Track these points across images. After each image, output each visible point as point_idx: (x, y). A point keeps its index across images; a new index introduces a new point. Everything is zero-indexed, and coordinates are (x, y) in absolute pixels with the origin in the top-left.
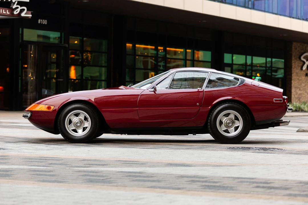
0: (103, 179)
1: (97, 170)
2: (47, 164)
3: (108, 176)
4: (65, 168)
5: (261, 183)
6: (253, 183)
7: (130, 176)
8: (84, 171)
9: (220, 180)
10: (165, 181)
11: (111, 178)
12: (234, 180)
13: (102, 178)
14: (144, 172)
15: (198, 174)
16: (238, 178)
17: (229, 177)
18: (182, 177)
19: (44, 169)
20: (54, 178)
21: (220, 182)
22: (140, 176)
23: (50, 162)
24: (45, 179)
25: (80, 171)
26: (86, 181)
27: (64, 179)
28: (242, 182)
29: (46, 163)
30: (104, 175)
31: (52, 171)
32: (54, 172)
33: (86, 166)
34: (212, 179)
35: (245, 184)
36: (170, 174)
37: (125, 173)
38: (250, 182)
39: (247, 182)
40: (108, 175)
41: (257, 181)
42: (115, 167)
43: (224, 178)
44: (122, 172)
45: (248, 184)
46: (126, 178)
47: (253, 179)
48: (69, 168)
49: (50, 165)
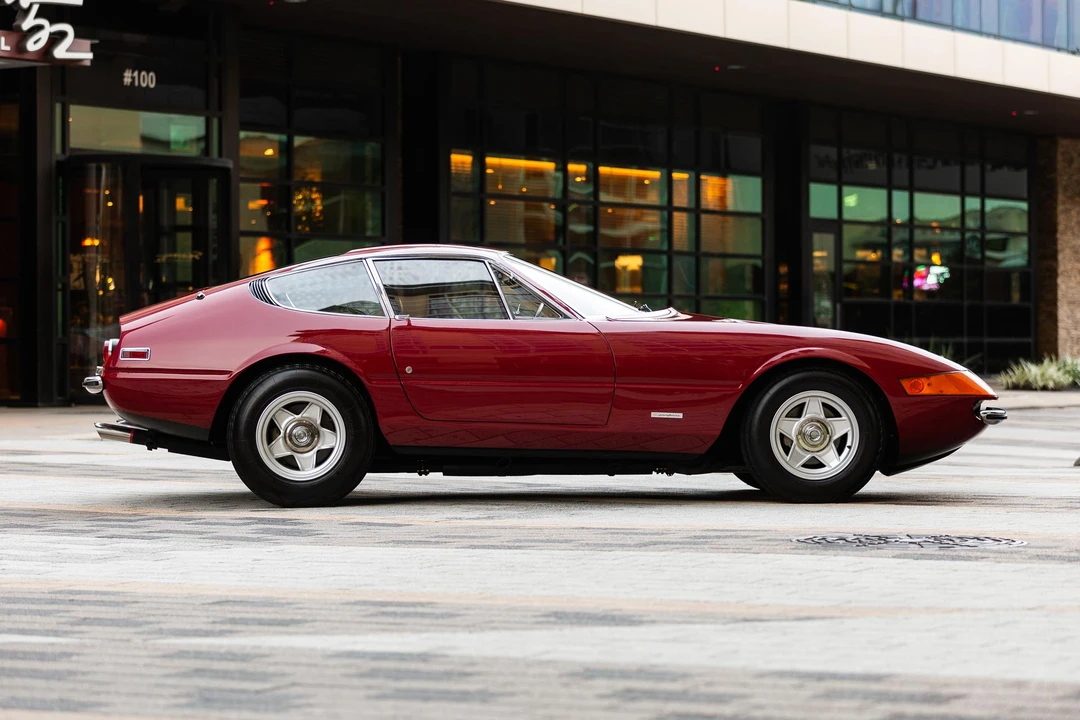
0: (257, 692)
1: (255, 647)
2: (65, 623)
3: (284, 675)
4: (128, 641)
5: (912, 698)
6: (882, 697)
7: (373, 674)
8: (198, 655)
9: (744, 685)
10: (512, 694)
11: (294, 684)
12: (800, 687)
13: (258, 686)
14: (440, 652)
15: (654, 661)
16: (820, 677)
17: (782, 674)
18: (590, 673)
19: (44, 644)
20: (57, 690)
21: (743, 696)
22: (416, 675)
23: (81, 612)
24: (23, 694)
25: (182, 654)
26: (183, 701)
27: (98, 693)
28: (830, 695)
29: (63, 620)
30: (272, 669)
31: (70, 655)
32: (74, 658)
33: (218, 627)
34: (709, 684)
35: (844, 703)
36: (541, 663)
37: (358, 662)
38: (867, 695)
39: (853, 695)
40: (287, 669)
41: (895, 688)
42: (332, 632)
43: (762, 675)
44: (350, 655)
45: (855, 703)
46: (356, 682)
47: (878, 678)
48: (145, 640)
49: (77, 628)
